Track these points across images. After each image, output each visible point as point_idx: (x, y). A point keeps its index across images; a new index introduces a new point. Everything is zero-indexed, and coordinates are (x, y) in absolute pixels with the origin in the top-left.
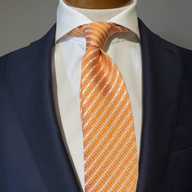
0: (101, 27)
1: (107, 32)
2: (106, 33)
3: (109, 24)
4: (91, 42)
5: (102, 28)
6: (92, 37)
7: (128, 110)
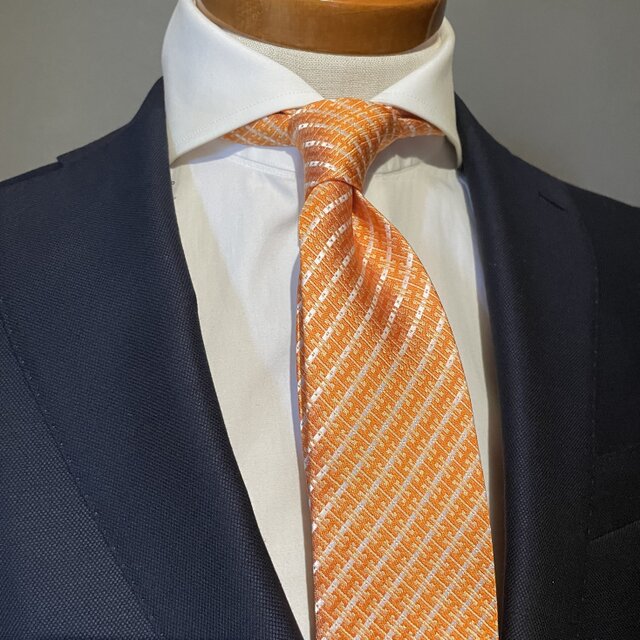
0: (358, 116)
1: (377, 132)
2: (372, 135)
3: (383, 108)
4: (327, 165)
5: (361, 118)
6: (331, 146)
7: (461, 418)
